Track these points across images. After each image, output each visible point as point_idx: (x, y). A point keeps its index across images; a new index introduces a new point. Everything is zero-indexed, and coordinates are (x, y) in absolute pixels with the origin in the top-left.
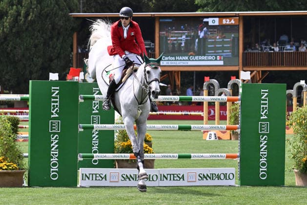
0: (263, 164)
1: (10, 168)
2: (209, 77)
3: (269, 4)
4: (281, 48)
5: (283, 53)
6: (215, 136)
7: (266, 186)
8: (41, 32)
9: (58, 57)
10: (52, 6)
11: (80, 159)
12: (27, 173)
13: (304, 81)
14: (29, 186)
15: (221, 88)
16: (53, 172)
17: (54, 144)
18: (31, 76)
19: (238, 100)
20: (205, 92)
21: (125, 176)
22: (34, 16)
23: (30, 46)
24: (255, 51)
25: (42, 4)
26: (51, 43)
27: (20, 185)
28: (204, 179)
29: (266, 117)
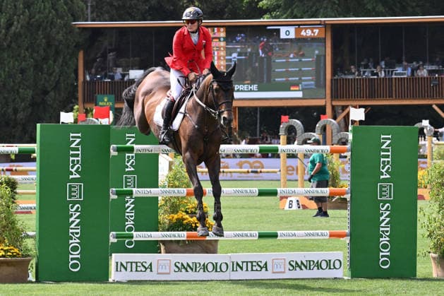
0: (385, 246)
1: (9, 254)
2: (287, 117)
3: (369, 7)
4: (389, 71)
5: (392, 78)
6: (298, 204)
7: (388, 278)
8: (30, 50)
9: (56, 87)
10: (47, 11)
11: (112, 240)
12: (34, 262)
13: (428, 121)
14: (38, 281)
15: (305, 132)
16: (72, 259)
17: (74, 219)
18: (16, 116)
19: (347, 151)
20: (283, 138)
21: (179, 265)
22: (19, 26)
23: (14, 71)
24: (350, 77)
25: (32, 9)
26: (45, 66)
27: (24, 280)
28: (298, 268)
29: (388, 176)
